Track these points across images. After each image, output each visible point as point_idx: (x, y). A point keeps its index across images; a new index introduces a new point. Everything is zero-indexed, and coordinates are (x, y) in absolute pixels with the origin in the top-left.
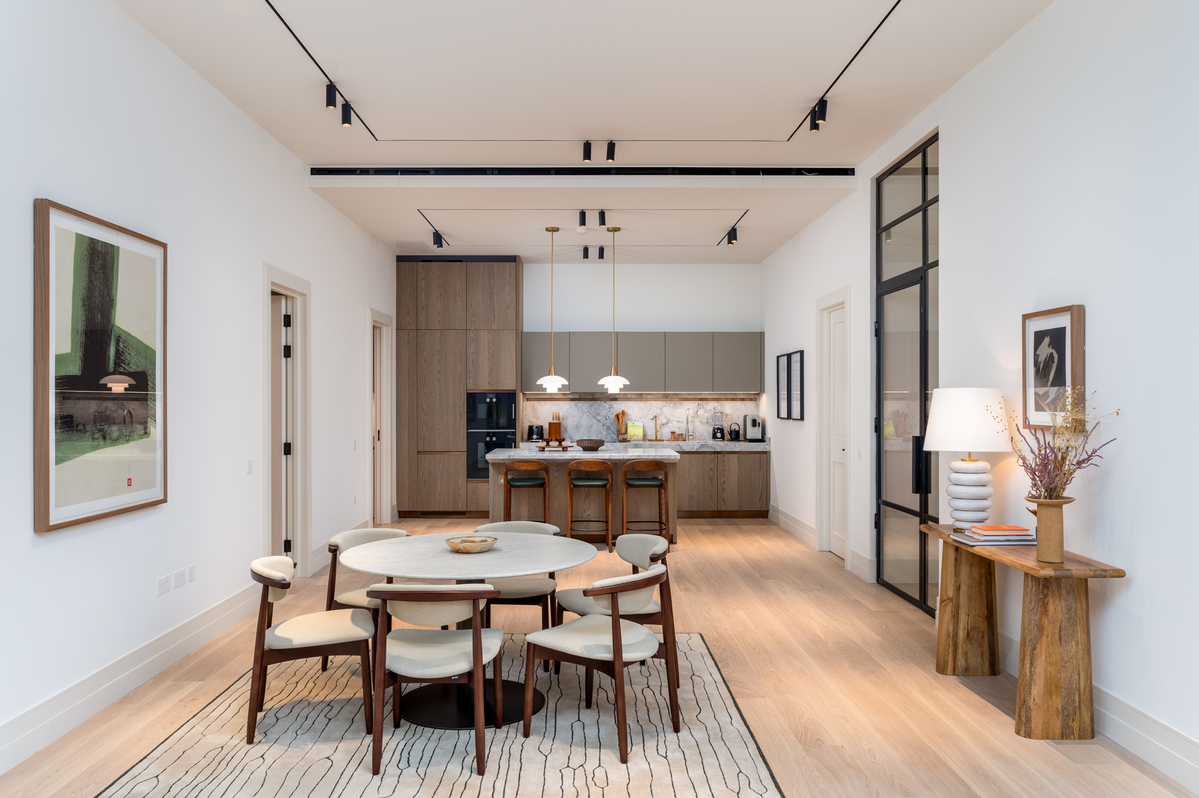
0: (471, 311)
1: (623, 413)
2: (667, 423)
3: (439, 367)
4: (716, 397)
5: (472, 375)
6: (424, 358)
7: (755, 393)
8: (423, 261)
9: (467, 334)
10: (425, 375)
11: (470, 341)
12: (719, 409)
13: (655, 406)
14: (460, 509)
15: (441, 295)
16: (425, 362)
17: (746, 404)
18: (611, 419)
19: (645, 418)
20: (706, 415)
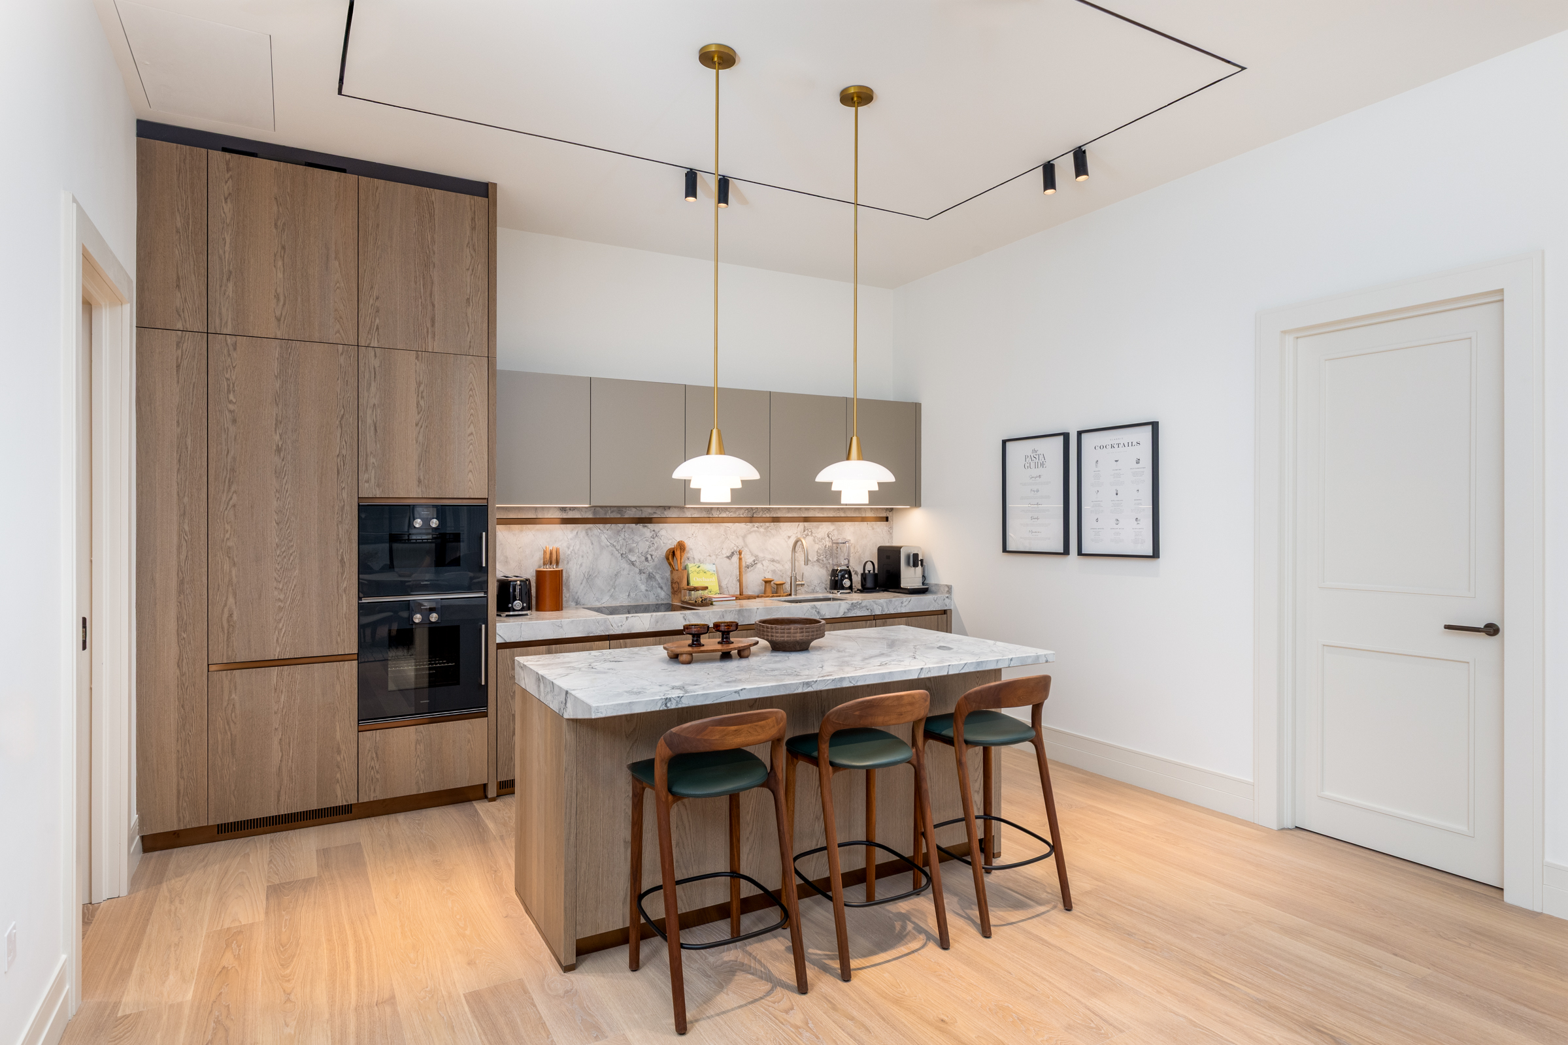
0: (371, 302)
1: (681, 546)
2: (754, 564)
3: (277, 437)
4: (831, 514)
5: (372, 460)
6: (231, 411)
7: (887, 509)
8: (225, 150)
9: (361, 356)
10: (234, 459)
11: (367, 376)
12: (836, 536)
13: (734, 532)
14: (340, 802)
15: (284, 248)
16: (234, 421)
17: (875, 527)
18: (656, 560)
19: (717, 555)
20: (817, 547)
